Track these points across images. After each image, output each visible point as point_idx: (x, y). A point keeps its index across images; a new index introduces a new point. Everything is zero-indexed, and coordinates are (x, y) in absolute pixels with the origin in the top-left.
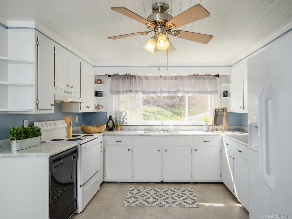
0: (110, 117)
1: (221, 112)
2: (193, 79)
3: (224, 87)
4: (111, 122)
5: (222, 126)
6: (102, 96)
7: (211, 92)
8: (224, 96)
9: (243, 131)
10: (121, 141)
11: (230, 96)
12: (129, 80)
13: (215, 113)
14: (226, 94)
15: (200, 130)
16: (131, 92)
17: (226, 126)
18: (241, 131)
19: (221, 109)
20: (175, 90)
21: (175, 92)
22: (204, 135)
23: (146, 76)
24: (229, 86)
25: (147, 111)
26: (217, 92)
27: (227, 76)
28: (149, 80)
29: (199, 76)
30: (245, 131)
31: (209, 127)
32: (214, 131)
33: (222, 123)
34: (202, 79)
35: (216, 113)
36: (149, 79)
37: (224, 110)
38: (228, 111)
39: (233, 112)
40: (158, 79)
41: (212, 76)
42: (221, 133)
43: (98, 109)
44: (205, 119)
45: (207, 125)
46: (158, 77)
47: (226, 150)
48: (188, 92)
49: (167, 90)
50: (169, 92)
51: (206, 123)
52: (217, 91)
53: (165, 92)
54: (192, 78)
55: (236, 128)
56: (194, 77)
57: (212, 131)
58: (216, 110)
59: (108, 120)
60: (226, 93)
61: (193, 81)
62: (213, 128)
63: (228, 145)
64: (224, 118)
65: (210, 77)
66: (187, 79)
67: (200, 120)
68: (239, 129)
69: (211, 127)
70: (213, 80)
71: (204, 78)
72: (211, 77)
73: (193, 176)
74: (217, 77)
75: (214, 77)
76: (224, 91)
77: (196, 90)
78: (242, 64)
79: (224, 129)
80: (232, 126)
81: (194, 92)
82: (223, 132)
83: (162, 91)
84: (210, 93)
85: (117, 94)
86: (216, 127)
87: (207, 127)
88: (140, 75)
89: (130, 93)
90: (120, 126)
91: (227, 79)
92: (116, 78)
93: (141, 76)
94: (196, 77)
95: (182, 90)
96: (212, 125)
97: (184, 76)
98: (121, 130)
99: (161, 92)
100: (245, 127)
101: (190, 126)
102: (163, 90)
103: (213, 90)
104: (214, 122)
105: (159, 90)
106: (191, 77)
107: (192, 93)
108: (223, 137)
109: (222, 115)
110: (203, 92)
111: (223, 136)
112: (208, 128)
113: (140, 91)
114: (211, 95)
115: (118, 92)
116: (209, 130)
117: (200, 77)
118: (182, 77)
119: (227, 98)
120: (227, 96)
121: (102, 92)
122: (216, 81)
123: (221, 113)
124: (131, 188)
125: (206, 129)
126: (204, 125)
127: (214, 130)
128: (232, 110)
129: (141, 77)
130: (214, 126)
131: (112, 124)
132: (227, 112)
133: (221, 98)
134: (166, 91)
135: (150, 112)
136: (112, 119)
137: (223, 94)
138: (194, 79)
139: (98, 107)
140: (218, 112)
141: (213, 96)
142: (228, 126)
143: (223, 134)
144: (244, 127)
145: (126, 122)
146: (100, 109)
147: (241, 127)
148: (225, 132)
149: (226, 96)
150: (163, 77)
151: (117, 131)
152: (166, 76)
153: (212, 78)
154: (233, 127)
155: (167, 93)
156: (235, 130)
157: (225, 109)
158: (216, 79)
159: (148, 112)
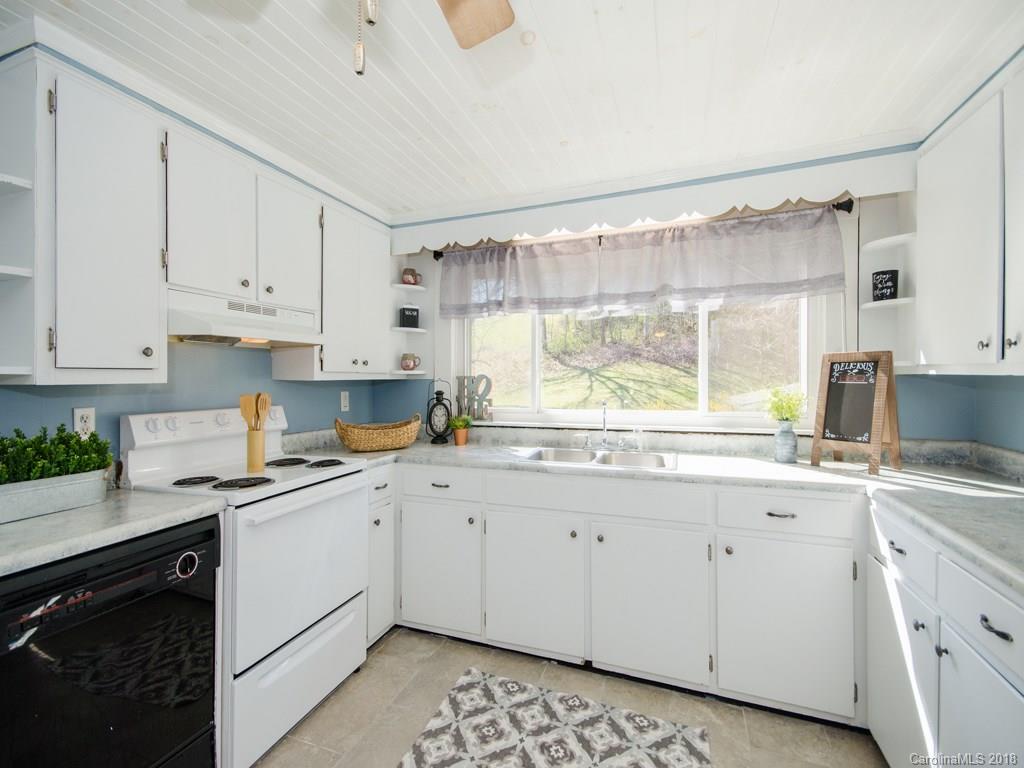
0: (440, 394)
1: (861, 372)
2: (729, 234)
3: (878, 254)
4: (439, 412)
5: (864, 439)
6: (417, 327)
7: (813, 285)
8: (877, 298)
9: (984, 472)
10: (447, 486)
11: (909, 292)
12: (495, 262)
13: (831, 376)
14: (888, 285)
15: (757, 453)
16: (500, 304)
17: (887, 439)
18: (977, 470)
19: (865, 358)
20: (652, 288)
21: (653, 296)
22: (769, 485)
23: (551, 244)
24: (903, 246)
25: (632, 377)
26: (843, 279)
27: (895, 195)
28: (558, 257)
29: (754, 219)
30: (1004, 470)
31: (801, 441)
32: (822, 464)
33: (866, 426)
34: (767, 230)
35: (834, 380)
36: (561, 254)
37: (876, 363)
38: (901, 366)
39: (932, 372)
40: (589, 251)
41: (818, 212)
42: (857, 474)
43: (405, 369)
44: (778, 408)
45: (787, 433)
46: (589, 241)
47: (891, 574)
48: (705, 292)
49: (622, 291)
50: (629, 298)
51: (786, 425)
52: (840, 279)
53: (614, 298)
54: (721, 231)
55: (944, 450)
56: (733, 227)
57: (815, 464)
58: (833, 364)
59: (431, 405)
60: (890, 284)
61: (726, 241)
62: (820, 449)
63: (900, 551)
64: (879, 402)
65: (806, 215)
66: (703, 238)
67: (758, 410)
68: (963, 457)
69: (810, 442)
70: (824, 228)
71: (780, 225)
72: (809, 218)
73: (714, 668)
74: (841, 214)
75: (826, 214)
76: (878, 274)
77: (741, 280)
78: (998, 96)
79: (878, 458)
80: (924, 440)
81: (729, 290)
82: (873, 471)
83: (604, 295)
84: (805, 287)
85: (462, 316)
86: (834, 445)
87: (791, 442)
88: (529, 243)
89: (498, 310)
90: (465, 427)
91: (897, 210)
92: (459, 259)
93: (532, 246)
94: (741, 221)
95: (681, 287)
96: (811, 432)
97: (687, 227)
98: (467, 441)
99: (600, 299)
100: (999, 451)
101: (715, 433)
102: (606, 292)
103: (819, 274)
104: (822, 421)
105: (593, 291)
106: (721, 226)
107: (723, 294)
108: (873, 502)
109: (869, 392)
110: (774, 288)
111: (870, 495)
112: (796, 446)
113: (532, 301)
114: (812, 296)
115: (463, 310)
116: (802, 457)
117: (759, 223)
118: (683, 230)
119: (895, 308)
120: (894, 295)
121: (417, 310)
122: (837, 232)
123: (859, 379)
124: (468, 673)
125: (784, 451)
126: (776, 431)
127: (826, 457)
128: (923, 361)
129: (534, 247)
130: (824, 437)
131: (444, 419)
132: (897, 372)
133: (863, 307)
134: (619, 295)
135: (642, 381)
136: (445, 402)
137: (875, 287)
138: (733, 232)
139: (404, 361)
140: (845, 372)
141: (822, 299)
142: (900, 439)
143: (871, 486)
144: (990, 449)
145: (491, 414)
146: (412, 369)
147: (974, 445)
148: (883, 471)
149: (888, 297)
150: (608, 238)
151: (456, 444)
152: (618, 235)
153: (819, 219)
154: (928, 447)
155: (624, 301)
156: (936, 463)
157: (884, 358)
158: (835, 221)
159: (634, 380)
